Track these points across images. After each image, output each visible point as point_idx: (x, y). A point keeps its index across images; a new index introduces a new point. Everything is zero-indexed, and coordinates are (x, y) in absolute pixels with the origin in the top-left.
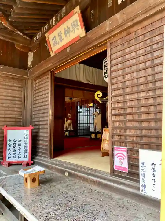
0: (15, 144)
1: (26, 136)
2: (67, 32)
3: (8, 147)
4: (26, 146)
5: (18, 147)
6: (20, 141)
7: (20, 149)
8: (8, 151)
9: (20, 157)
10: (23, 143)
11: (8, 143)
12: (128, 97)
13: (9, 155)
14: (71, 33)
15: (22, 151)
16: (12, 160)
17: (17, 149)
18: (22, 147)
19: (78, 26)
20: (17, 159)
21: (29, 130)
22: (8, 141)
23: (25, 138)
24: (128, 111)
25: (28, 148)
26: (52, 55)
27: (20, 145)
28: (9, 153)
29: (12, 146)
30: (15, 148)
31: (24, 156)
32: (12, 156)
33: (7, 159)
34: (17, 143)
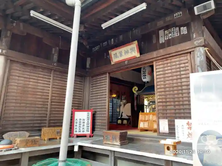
0: (80, 122)
1: (88, 117)
2: (127, 52)
3: (75, 124)
4: (88, 123)
5: (82, 124)
6: (84, 120)
7: (84, 125)
8: (75, 127)
9: (84, 131)
10: (86, 121)
11: (75, 121)
13: (76, 130)
14: (129, 54)
15: (85, 127)
16: (78, 133)
17: (81, 126)
18: (85, 124)
19: (135, 50)
20: (81, 133)
21: (90, 113)
22: (75, 120)
23: (87, 118)
25: (90, 125)
26: (112, 63)
27: (84, 123)
28: (76, 128)
29: (78, 123)
30: (80, 124)
31: (87, 131)
32: (78, 130)
33: (75, 133)
34: (82, 121)
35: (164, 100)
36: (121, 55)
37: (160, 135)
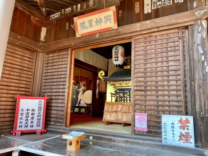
0: (28, 113)
1: (40, 106)
2: (99, 21)
3: (20, 116)
4: (39, 115)
5: (30, 116)
6: (33, 110)
7: (33, 118)
8: (19, 120)
9: (32, 126)
10: (36, 113)
11: (20, 112)
12: (148, 79)
13: (21, 124)
14: (102, 24)
15: (35, 120)
16: (23, 129)
17: (29, 119)
18: (35, 116)
19: (111, 20)
20: (29, 128)
21: (43, 101)
22: (20, 110)
23: (39, 108)
24: (148, 88)
25: (42, 117)
27: (33, 114)
28: (21, 122)
29: (25, 115)
30: (27, 117)
31: (37, 125)
32: (23, 126)
33: (18, 129)
34: (30, 112)
35: (143, 88)
36: (91, 25)
37: (135, 134)
